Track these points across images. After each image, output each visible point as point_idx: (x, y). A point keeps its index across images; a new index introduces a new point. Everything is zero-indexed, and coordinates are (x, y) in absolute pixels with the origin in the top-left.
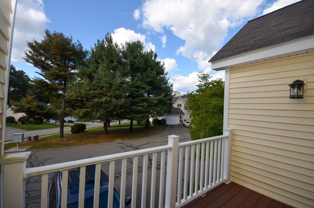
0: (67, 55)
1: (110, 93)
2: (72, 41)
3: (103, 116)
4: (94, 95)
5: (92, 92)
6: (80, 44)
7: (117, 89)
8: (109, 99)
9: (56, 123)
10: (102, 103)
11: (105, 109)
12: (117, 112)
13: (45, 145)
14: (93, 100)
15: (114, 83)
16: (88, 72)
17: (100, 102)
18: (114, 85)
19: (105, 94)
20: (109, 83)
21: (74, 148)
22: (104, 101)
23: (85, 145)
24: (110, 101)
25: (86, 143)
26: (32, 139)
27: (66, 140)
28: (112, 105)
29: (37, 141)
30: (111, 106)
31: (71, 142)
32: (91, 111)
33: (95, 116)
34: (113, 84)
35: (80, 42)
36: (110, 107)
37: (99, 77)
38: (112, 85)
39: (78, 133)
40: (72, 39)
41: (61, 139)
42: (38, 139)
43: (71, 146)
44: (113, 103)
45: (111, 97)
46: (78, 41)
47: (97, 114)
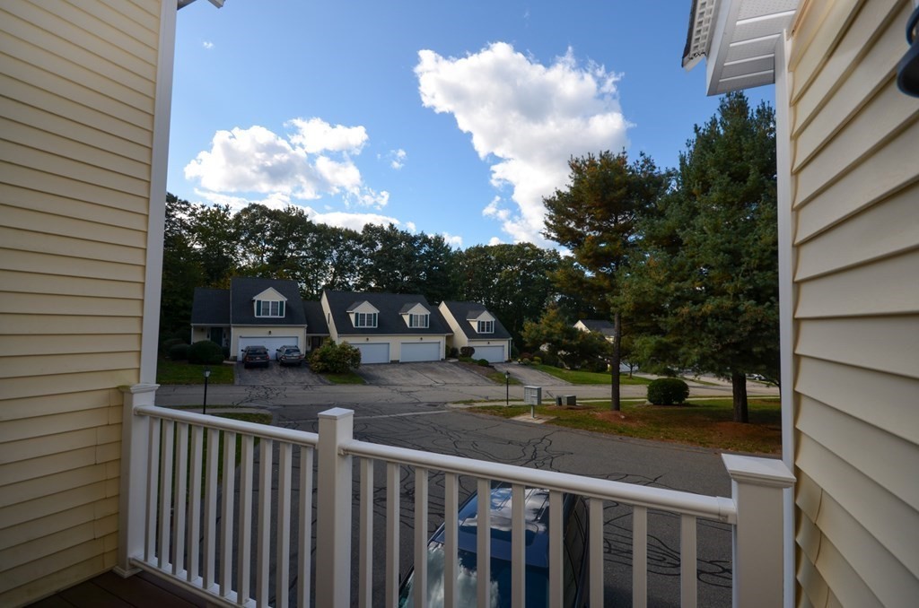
0: (615, 201)
1: (733, 285)
2: (626, 162)
3: (714, 359)
4: (678, 294)
5: (673, 286)
6: (647, 161)
7: (760, 268)
8: (728, 303)
9: (631, 372)
10: (704, 317)
11: (720, 338)
12: (769, 347)
13: (577, 421)
14: (678, 310)
15: (749, 246)
16: (664, 232)
17: (700, 314)
18: (749, 254)
19: (716, 287)
20: (725, 252)
21: (632, 441)
22: (712, 311)
23: (663, 440)
24: (735, 310)
25: (667, 438)
26: (564, 402)
27: (623, 417)
28: (746, 322)
29: (571, 409)
30: (739, 327)
31: (633, 425)
32: (674, 342)
33: (687, 359)
34: (743, 251)
35: (647, 156)
36: (737, 331)
37: (695, 238)
38: (740, 254)
39: (664, 405)
40: (626, 155)
41: (614, 412)
42: (575, 404)
43: (627, 435)
44: (747, 317)
45: (736, 296)
46: (642, 155)
47: (691, 352)
